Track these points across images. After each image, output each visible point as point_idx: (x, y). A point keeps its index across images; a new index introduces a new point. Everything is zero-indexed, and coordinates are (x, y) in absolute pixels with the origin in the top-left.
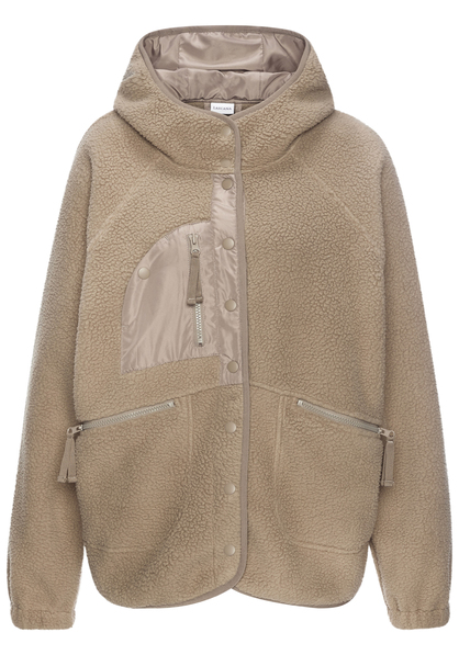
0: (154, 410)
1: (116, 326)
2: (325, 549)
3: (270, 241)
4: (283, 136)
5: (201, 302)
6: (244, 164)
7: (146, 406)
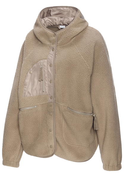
0: (31, 108)
1: (23, 85)
2: (79, 146)
3: (60, 65)
4: (68, 37)
5: (42, 80)
6: (58, 45)
7: (29, 107)
